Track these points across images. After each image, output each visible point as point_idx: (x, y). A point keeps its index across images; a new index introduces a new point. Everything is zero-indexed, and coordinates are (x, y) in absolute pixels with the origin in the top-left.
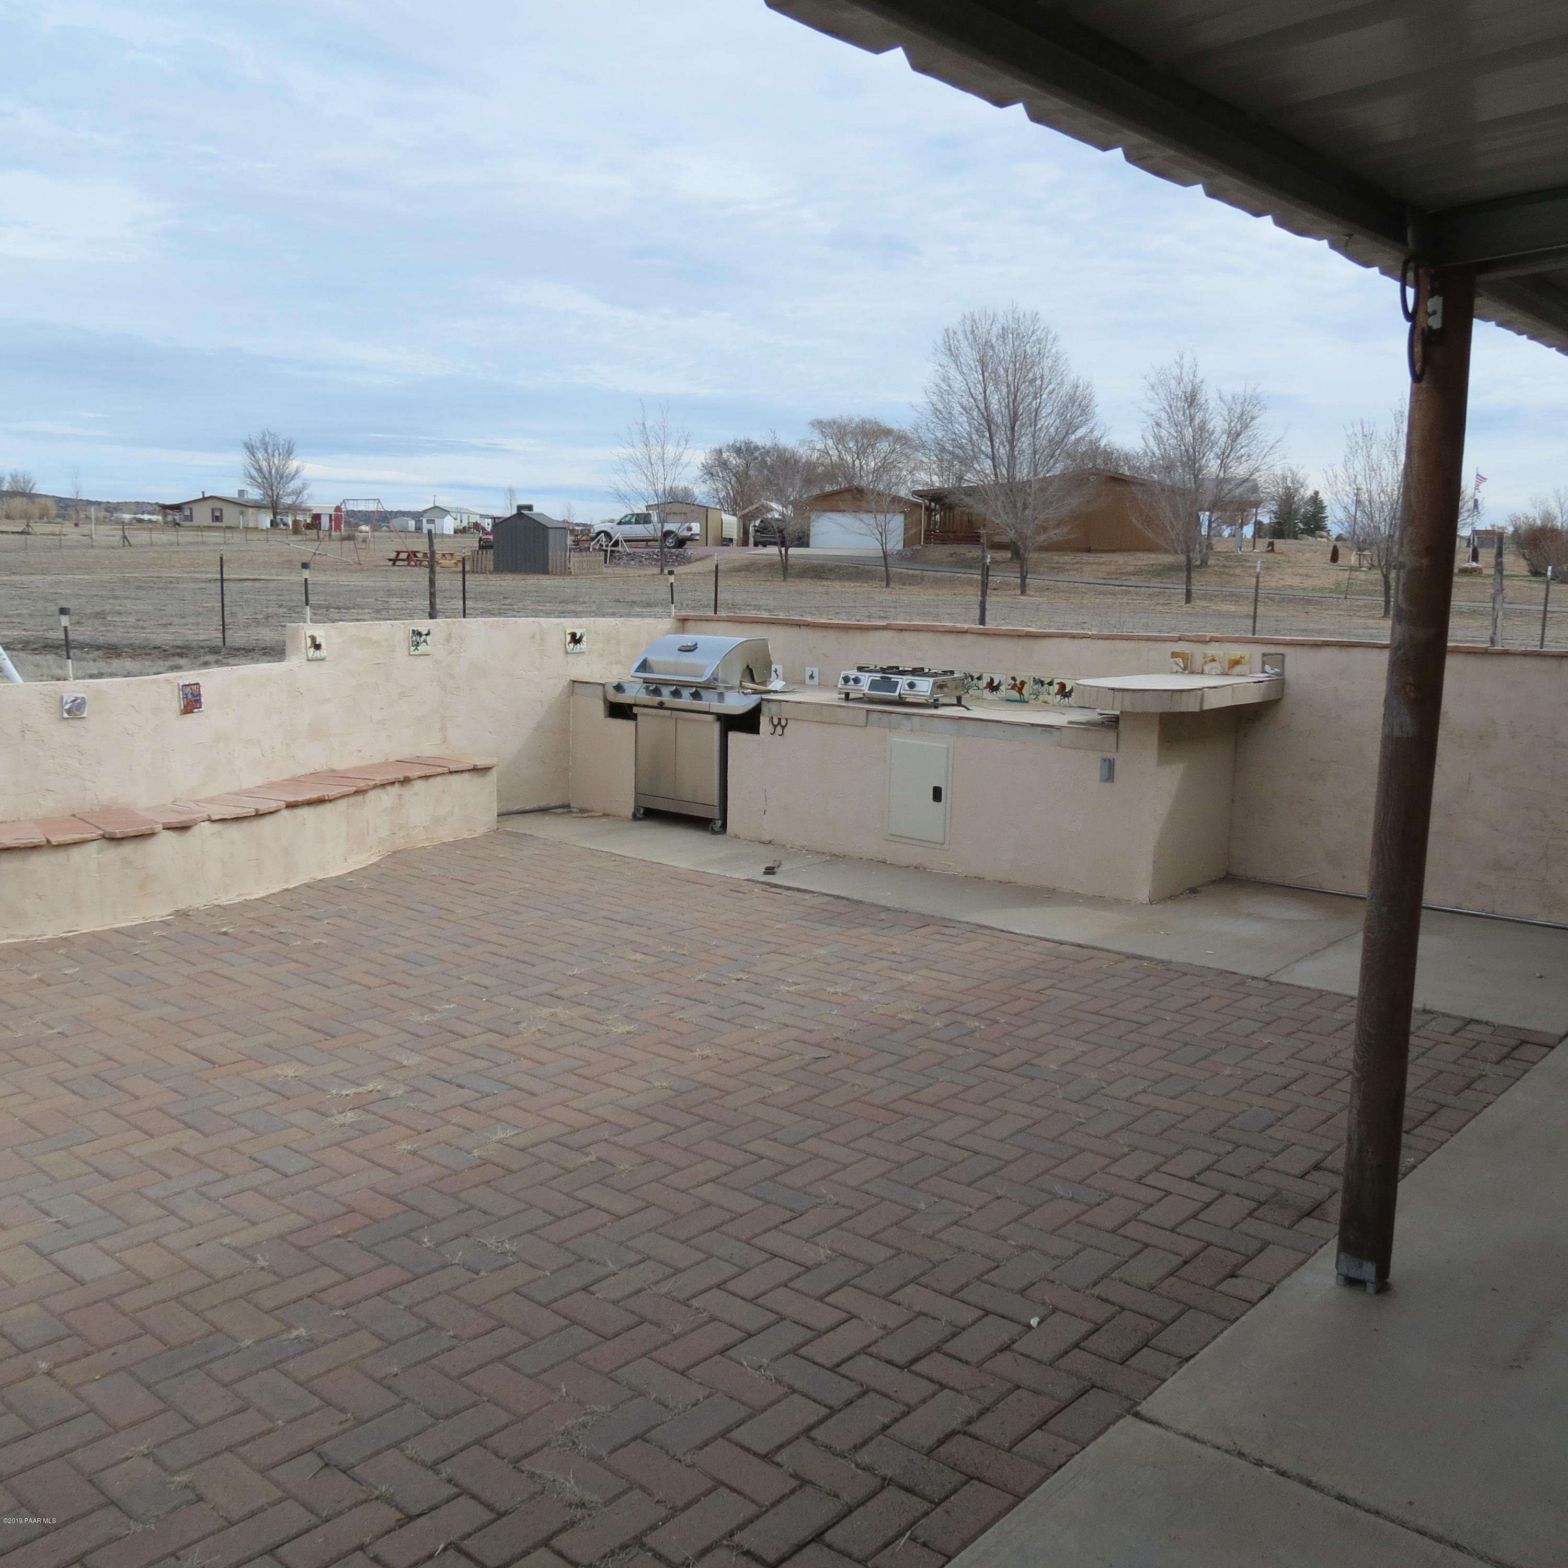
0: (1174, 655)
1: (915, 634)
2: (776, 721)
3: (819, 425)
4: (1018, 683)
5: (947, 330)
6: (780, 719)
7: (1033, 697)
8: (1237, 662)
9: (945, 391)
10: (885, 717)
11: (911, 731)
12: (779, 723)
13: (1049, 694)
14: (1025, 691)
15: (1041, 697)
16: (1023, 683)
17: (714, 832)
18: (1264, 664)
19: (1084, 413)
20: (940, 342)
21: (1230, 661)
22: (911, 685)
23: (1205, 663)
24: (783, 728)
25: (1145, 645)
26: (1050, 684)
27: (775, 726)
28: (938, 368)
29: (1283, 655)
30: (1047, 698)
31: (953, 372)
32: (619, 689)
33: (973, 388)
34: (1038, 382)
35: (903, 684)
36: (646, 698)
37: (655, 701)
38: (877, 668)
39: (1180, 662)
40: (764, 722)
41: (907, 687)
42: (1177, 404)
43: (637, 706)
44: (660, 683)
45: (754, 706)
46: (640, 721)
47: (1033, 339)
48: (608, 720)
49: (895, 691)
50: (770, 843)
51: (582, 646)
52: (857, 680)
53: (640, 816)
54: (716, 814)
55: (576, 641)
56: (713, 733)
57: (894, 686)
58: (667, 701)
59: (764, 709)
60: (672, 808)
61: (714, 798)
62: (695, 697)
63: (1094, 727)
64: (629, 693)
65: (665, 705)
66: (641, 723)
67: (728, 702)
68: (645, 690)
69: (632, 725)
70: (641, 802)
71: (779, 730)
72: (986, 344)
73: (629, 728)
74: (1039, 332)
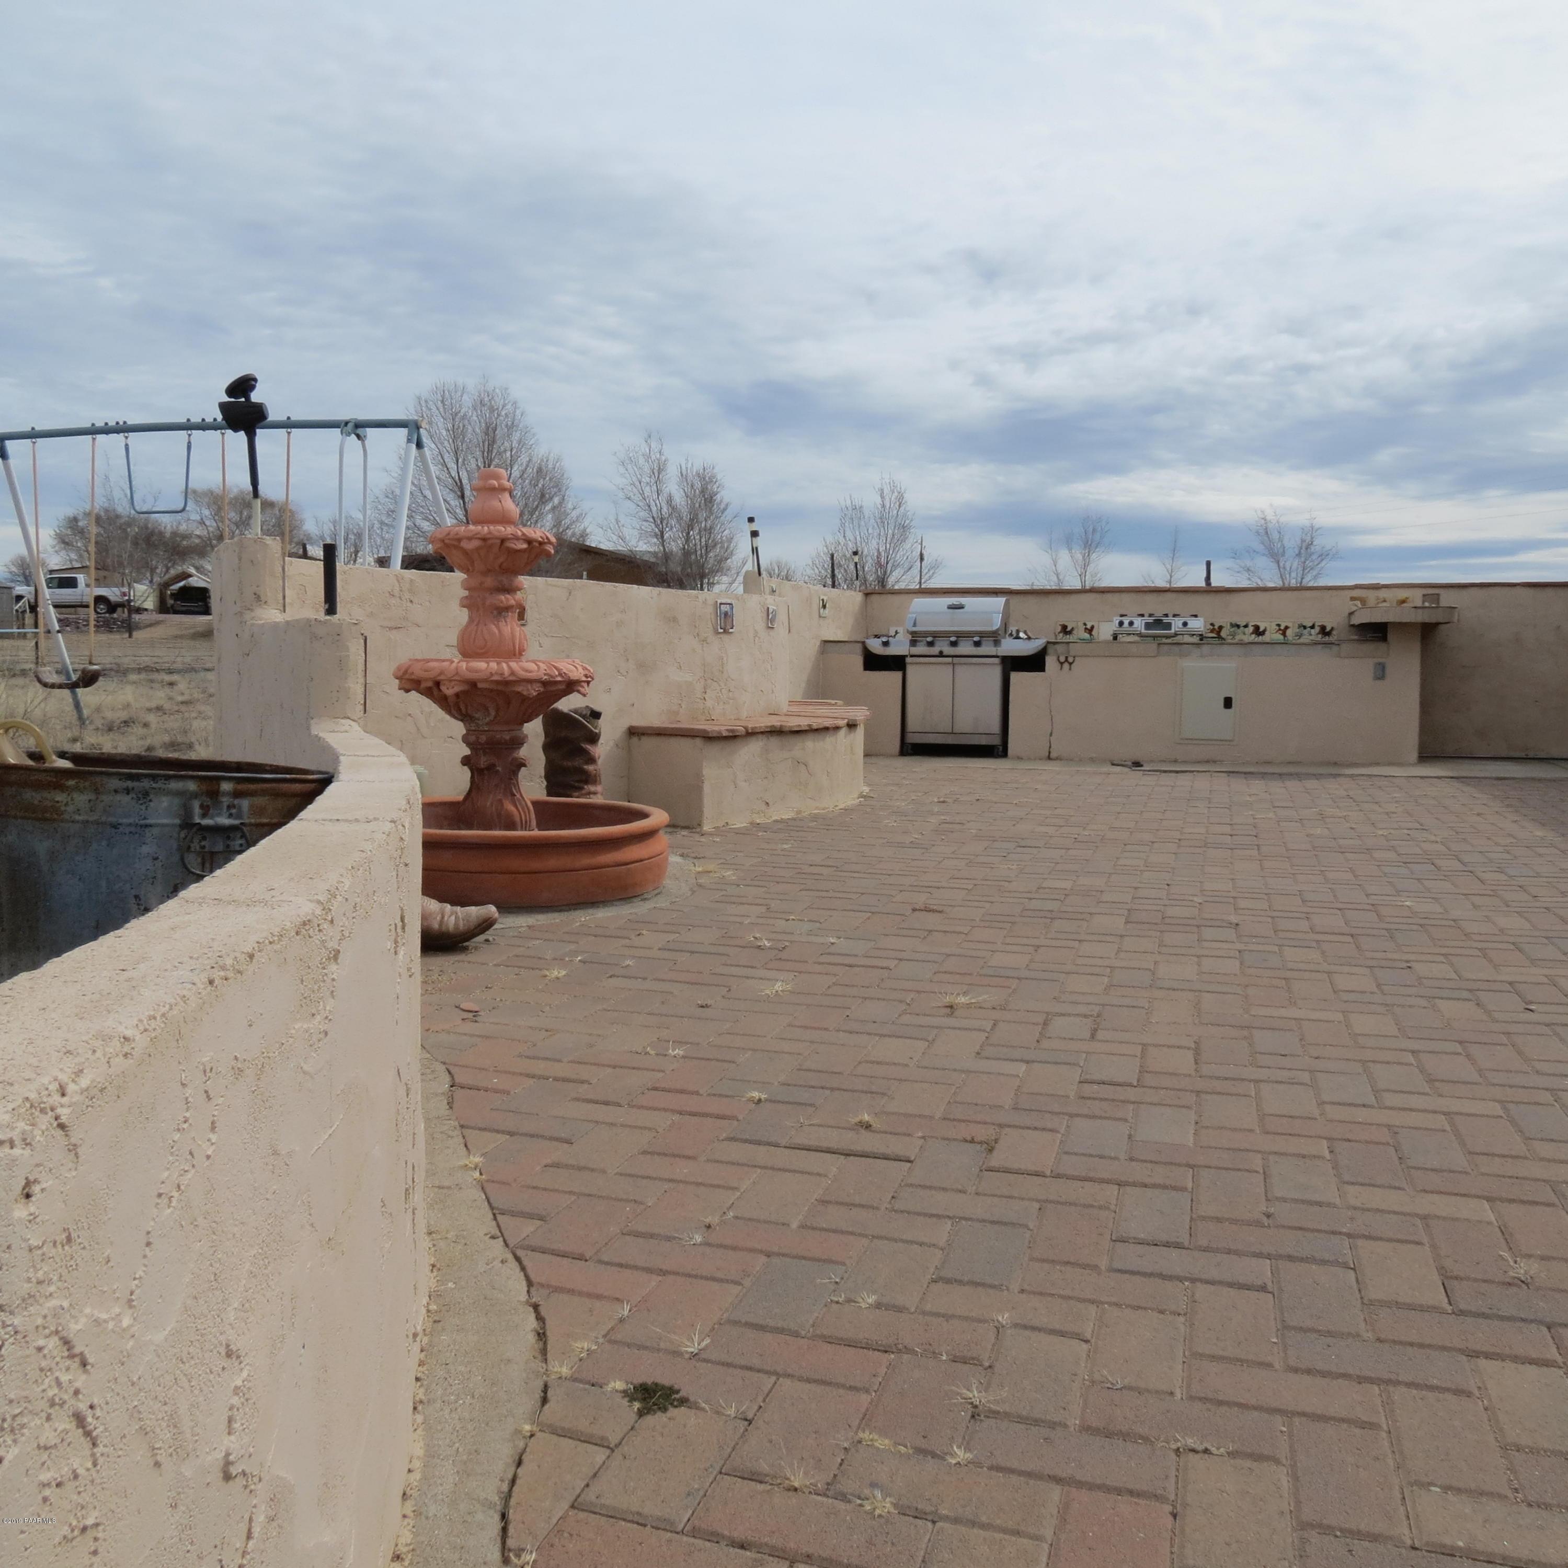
0: (1353, 599)
1: (1117, 594)
2: (1062, 659)
4: (1216, 627)
6: (1067, 658)
7: (1230, 637)
8: (1404, 601)
10: (1175, 648)
11: (1201, 656)
12: (1066, 660)
13: (1244, 634)
14: (1223, 633)
15: (1237, 637)
16: (1221, 628)
17: (997, 756)
18: (1423, 600)
19: (557, 485)
21: (1398, 600)
22: (1185, 624)
23: (1378, 602)
24: (1071, 664)
25: (1327, 593)
26: (1246, 626)
27: (1062, 663)
29: (1438, 595)
30: (1241, 637)
32: (886, 644)
33: (446, 456)
34: (508, 454)
35: (1177, 624)
36: (921, 649)
37: (935, 650)
38: (1147, 615)
39: (1358, 603)
40: (1050, 661)
41: (1181, 626)
42: (646, 479)
43: (912, 656)
44: (936, 635)
45: (1040, 648)
46: (910, 670)
47: (503, 413)
48: (868, 672)
49: (1170, 629)
50: (1057, 759)
51: (827, 611)
52: (1131, 624)
53: (910, 751)
54: (996, 741)
55: (824, 607)
56: (995, 674)
57: (1168, 626)
58: (948, 650)
59: (1050, 650)
60: (950, 740)
61: (996, 727)
62: (977, 644)
63: (1367, 640)
64: (899, 647)
65: (945, 653)
66: (912, 671)
67: (1011, 647)
68: (913, 643)
69: (898, 675)
70: (912, 739)
71: (1066, 666)
72: (456, 414)
73: (893, 678)
74: (509, 406)
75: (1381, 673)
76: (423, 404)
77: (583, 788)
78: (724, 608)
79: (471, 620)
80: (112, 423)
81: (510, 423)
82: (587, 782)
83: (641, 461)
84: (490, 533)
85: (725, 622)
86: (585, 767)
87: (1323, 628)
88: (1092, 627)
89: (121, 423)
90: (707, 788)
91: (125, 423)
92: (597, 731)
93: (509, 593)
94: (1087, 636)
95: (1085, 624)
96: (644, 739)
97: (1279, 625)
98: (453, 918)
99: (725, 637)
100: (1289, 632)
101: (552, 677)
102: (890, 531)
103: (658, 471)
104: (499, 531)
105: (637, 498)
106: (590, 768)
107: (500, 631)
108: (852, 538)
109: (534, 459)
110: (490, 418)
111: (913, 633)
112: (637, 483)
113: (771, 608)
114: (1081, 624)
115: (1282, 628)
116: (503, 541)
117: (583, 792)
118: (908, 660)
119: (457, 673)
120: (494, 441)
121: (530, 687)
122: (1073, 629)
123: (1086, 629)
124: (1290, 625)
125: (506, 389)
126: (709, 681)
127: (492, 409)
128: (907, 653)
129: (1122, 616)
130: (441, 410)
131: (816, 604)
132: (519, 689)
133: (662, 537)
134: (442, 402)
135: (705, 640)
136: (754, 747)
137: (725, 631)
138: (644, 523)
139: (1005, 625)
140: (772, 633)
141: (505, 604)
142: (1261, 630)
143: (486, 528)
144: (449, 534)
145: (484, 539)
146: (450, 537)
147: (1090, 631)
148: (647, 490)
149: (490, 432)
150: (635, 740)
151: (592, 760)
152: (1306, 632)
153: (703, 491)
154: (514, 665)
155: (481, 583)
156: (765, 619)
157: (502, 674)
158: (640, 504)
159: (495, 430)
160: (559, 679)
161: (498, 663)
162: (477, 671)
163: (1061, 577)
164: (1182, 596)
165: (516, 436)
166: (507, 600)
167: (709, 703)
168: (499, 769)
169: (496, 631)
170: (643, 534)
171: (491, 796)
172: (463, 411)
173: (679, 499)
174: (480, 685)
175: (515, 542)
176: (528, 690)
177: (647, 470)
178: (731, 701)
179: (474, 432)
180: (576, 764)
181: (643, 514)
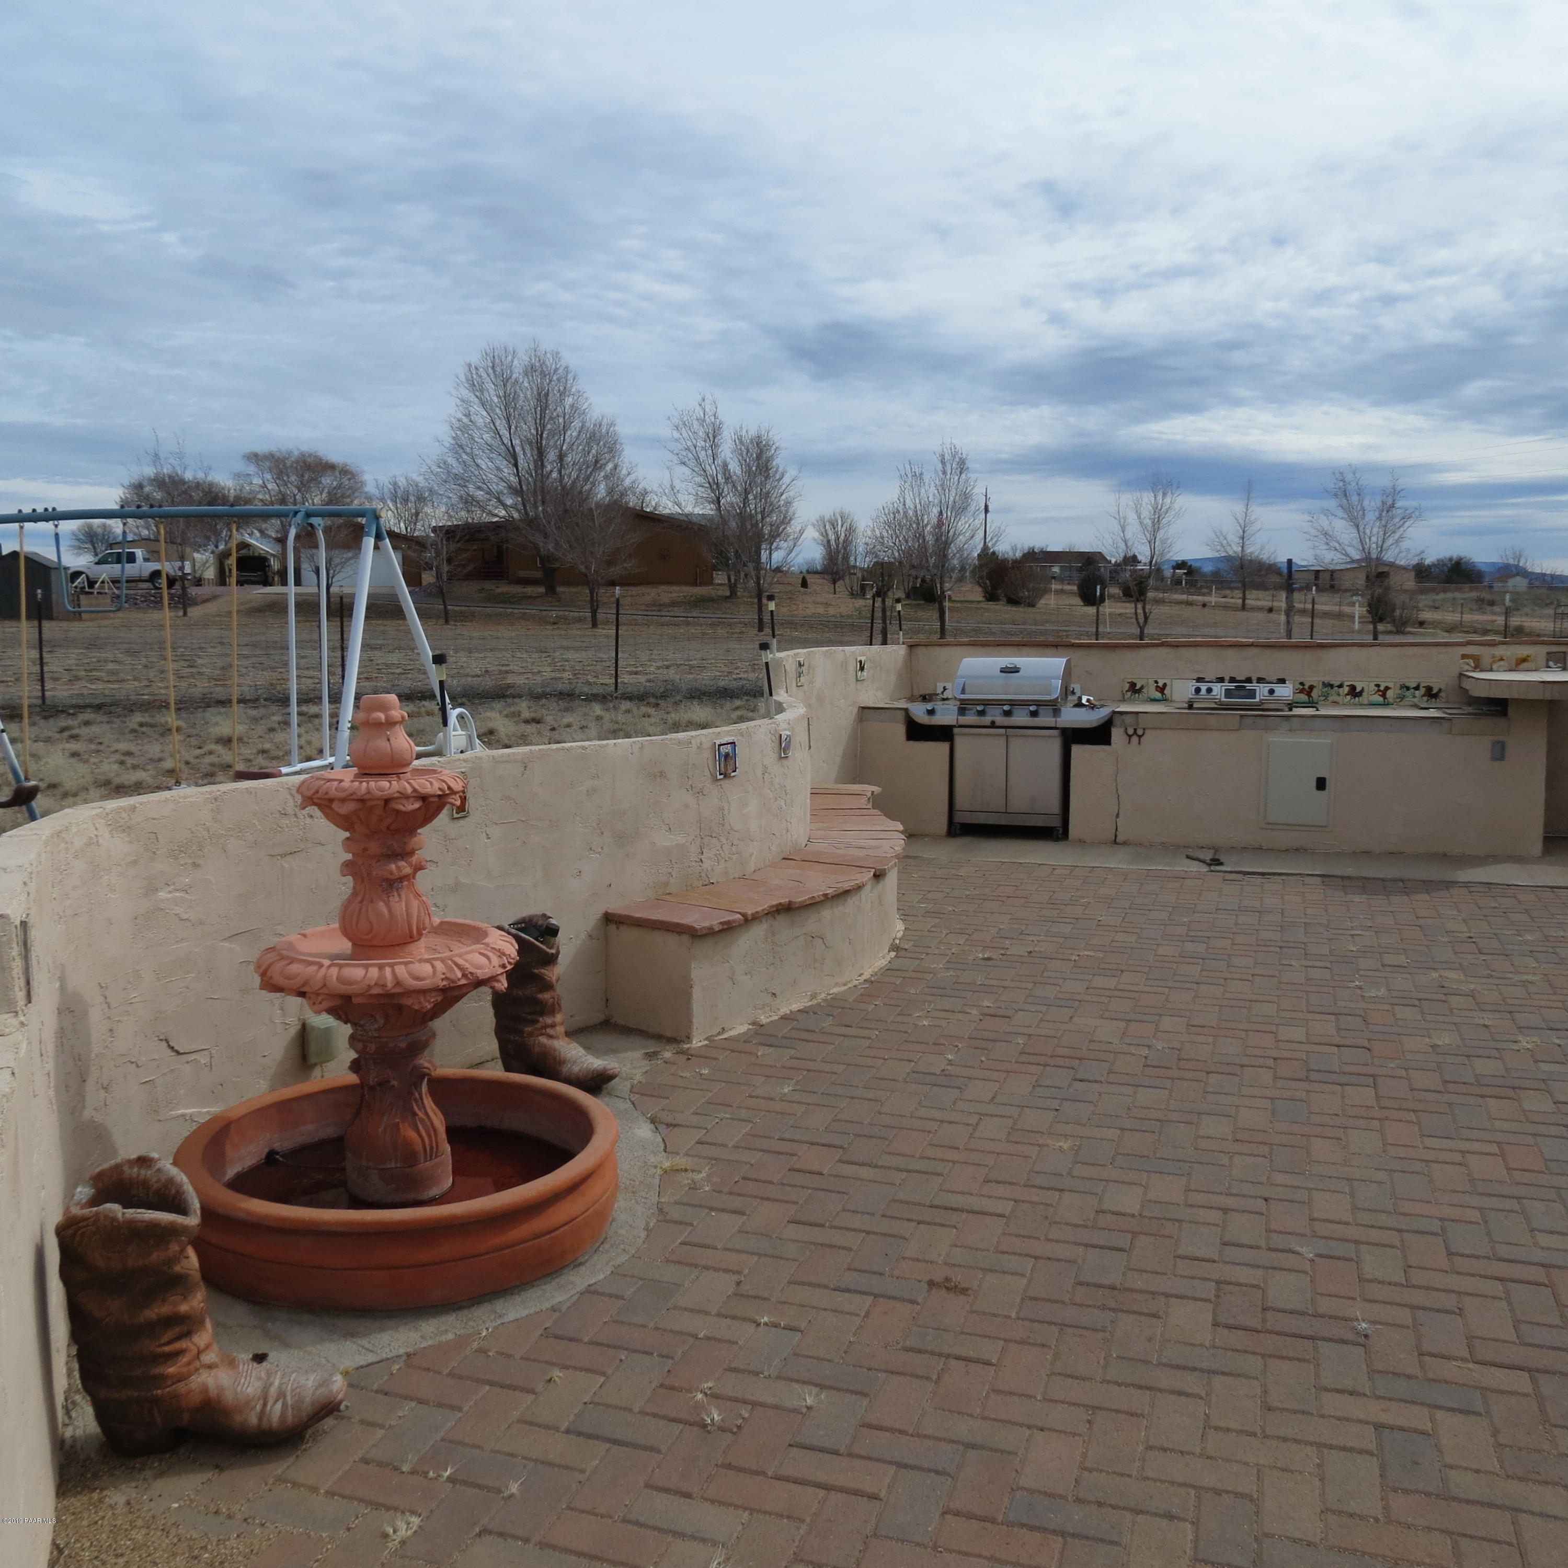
0: (1464, 656)
2: (1131, 731)
3: (254, 458)
4: (1306, 687)
5: (470, 365)
6: (1135, 730)
7: (1322, 698)
8: (1524, 660)
9: (464, 427)
10: (1261, 721)
11: (1290, 730)
12: (1135, 733)
13: (1339, 695)
14: (1315, 694)
15: (1331, 699)
16: (1312, 687)
17: (1057, 839)
18: (1548, 660)
19: (611, 450)
20: (463, 378)
21: (1517, 659)
22: (1272, 692)
23: (1494, 662)
24: (1140, 737)
25: (1434, 650)
26: (1341, 686)
27: (1130, 736)
28: (459, 403)
29: (1564, 653)
30: (1335, 698)
31: (476, 408)
32: (931, 712)
33: (498, 423)
34: (561, 420)
35: (1262, 691)
36: (970, 719)
37: (987, 720)
38: (1227, 678)
39: (1471, 662)
40: (1117, 734)
41: (1266, 693)
42: (701, 443)
43: (960, 726)
44: (986, 703)
45: (1106, 719)
46: (959, 742)
47: (555, 378)
48: (911, 742)
49: (1255, 698)
50: (1125, 843)
51: (865, 673)
52: (1209, 690)
53: (958, 832)
54: (1056, 822)
55: (862, 669)
56: (1054, 747)
57: (1252, 694)
58: (1000, 720)
59: (1117, 720)
60: (1003, 821)
61: (1054, 806)
62: (1034, 714)
63: (1485, 714)
64: (946, 716)
65: (997, 724)
66: (961, 743)
67: (1072, 717)
68: (962, 711)
69: (945, 746)
70: (960, 818)
71: (1135, 739)
72: (507, 381)
73: (940, 749)
74: (560, 371)
75: (1499, 752)
76: (474, 372)
77: (538, 1021)
78: (724, 750)
79: (355, 894)
80: (40, 510)
81: (561, 388)
82: (542, 1013)
83: (696, 425)
84: (369, 792)
85: (726, 766)
86: (540, 996)
87: (1429, 689)
88: (1165, 685)
89: (50, 510)
90: (697, 993)
91: (54, 509)
92: (553, 951)
93: (402, 859)
94: (1158, 695)
95: (1156, 682)
96: (623, 928)
97: (1378, 686)
98: (279, 1405)
99: (727, 784)
100: (1390, 694)
101: (453, 982)
102: (952, 499)
103: (713, 435)
104: (381, 789)
105: (692, 463)
106: (546, 996)
107: (390, 911)
108: (912, 506)
109: (587, 424)
110: (542, 383)
111: (962, 701)
112: (692, 448)
113: (785, 734)
114: (1151, 682)
115: (1382, 688)
116: (387, 801)
117: (539, 1026)
118: (956, 730)
119: (325, 985)
120: (547, 407)
121: (422, 999)
122: (1142, 687)
123: (1157, 687)
124: (1390, 685)
125: (558, 353)
126: (707, 839)
127: (543, 374)
128: (954, 723)
129: (1199, 680)
130: (492, 376)
131: (852, 667)
132: (408, 1002)
133: (719, 502)
134: (493, 367)
135: (701, 792)
136: (759, 931)
137: (726, 776)
138: (700, 489)
139: (1067, 691)
140: (785, 762)
141: (397, 874)
142: (1358, 690)
143: (364, 784)
144: (317, 792)
145: (362, 801)
146: (319, 795)
147: (1162, 690)
148: (702, 455)
149: (542, 398)
150: (612, 928)
151: (548, 986)
152: (1408, 693)
153: (759, 457)
154: (401, 971)
155: (365, 849)
156: (776, 749)
157: (384, 986)
158: (696, 469)
159: (547, 395)
160: (463, 982)
161: (381, 967)
162: (350, 983)
163: (1129, 544)
164: (1267, 651)
165: (569, 401)
166: (398, 868)
167: (707, 864)
168: (395, 1083)
169: (385, 911)
170: (698, 500)
171: (385, 1119)
172: (514, 376)
173: (735, 467)
174: (355, 1001)
175: (405, 802)
176: (420, 1003)
177: (701, 434)
178: (734, 857)
179: (526, 398)
180: (528, 992)
181: (699, 479)
